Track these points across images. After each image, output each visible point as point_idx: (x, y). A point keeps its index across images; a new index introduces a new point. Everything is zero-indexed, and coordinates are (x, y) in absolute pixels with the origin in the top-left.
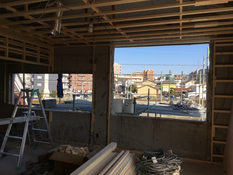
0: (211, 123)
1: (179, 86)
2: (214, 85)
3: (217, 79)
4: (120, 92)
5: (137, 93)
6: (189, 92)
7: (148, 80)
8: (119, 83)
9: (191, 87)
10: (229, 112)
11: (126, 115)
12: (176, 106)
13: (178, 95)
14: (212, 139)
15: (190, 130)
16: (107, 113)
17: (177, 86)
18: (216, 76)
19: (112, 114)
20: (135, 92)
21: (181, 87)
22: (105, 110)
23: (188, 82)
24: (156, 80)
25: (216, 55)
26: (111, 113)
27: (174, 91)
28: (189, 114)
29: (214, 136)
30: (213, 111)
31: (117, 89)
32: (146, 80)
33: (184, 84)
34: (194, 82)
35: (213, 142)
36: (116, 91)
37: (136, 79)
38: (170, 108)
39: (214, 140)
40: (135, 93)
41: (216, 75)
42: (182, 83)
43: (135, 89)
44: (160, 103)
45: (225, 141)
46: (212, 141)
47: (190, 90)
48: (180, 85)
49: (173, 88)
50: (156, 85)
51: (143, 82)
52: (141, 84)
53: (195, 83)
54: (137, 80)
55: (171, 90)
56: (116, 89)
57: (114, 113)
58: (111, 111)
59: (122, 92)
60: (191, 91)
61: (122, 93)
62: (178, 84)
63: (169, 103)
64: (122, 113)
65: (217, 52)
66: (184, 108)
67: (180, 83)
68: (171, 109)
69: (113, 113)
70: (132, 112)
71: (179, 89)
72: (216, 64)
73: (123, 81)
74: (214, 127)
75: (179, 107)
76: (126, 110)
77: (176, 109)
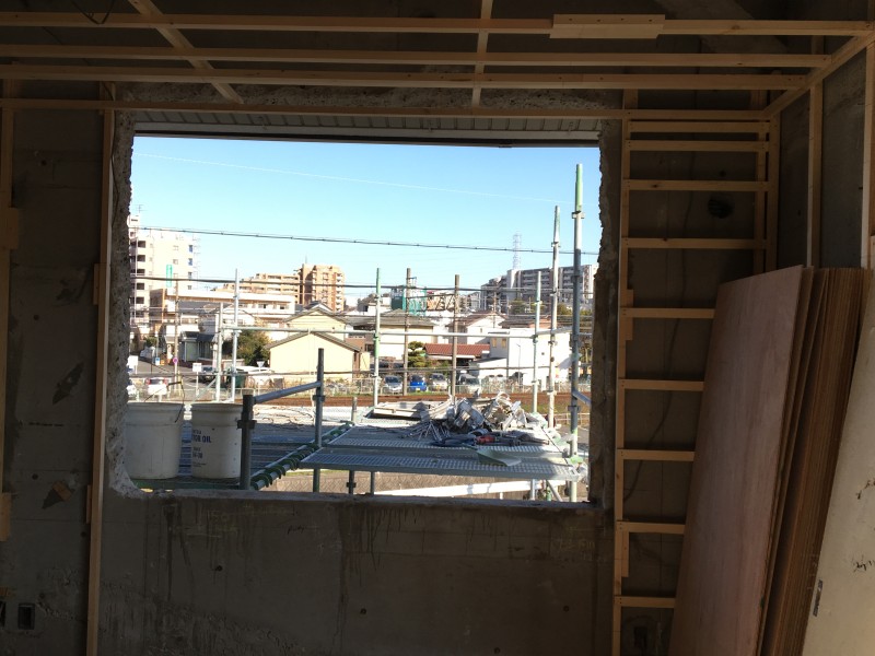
0: (611, 512)
1: (445, 337)
2: (624, 334)
3: (637, 304)
4: (189, 365)
5: (266, 365)
6: (481, 358)
7: (318, 310)
8: (186, 322)
9: (488, 341)
10: (688, 456)
11: (196, 492)
12: (444, 428)
13: (439, 375)
14: (617, 590)
15: (518, 549)
16: (85, 490)
17: (436, 336)
18: (632, 291)
19: (117, 488)
20: (260, 363)
21: (452, 339)
22: (74, 471)
23: (479, 317)
24: (353, 309)
25: (632, 192)
26: (111, 485)
27: (423, 355)
28: (503, 465)
29: (626, 575)
30: (622, 455)
31: (173, 351)
32: (308, 308)
33: (463, 329)
34: (499, 320)
35: (621, 602)
36: (170, 356)
37: (264, 304)
38: (415, 438)
39: (625, 593)
40: (257, 366)
41: (629, 287)
42: (456, 323)
43: (260, 348)
44: (372, 416)
45: (672, 594)
46: (617, 599)
47: (484, 352)
48: (446, 332)
49: (419, 345)
50: (351, 330)
51: (297, 315)
52: (286, 327)
53: (505, 325)
54: (270, 308)
55: (414, 352)
56: (169, 349)
57: (131, 483)
58: (111, 474)
59: (199, 361)
60: (489, 358)
61: (197, 368)
62: (440, 329)
63: (409, 415)
64: (177, 478)
65: (634, 175)
66: (478, 434)
67: (448, 321)
68: (422, 444)
69: (123, 483)
70: (234, 469)
71: (443, 346)
72: (632, 234)
73: (202, 314)
74: (623, 529)
75: (454, 429)
76: (197, 460)
77: (443, 441)
